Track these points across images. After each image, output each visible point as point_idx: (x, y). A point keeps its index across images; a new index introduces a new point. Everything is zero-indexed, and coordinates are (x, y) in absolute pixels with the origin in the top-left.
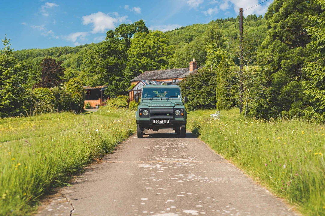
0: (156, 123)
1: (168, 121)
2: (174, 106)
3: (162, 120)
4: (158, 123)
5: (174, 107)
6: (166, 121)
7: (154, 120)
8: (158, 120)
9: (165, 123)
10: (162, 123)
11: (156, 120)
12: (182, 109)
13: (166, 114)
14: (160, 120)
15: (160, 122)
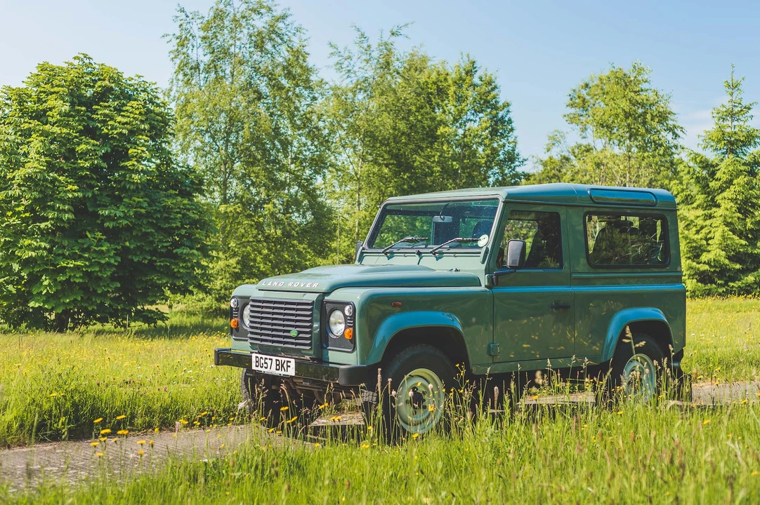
0: (259, 369)
1: (293, 363)
2: (324, 289)
3: (274, 358)
4: (263, 370)
5: (327, 293)
6: (285, 366)
7: (254, 357)
8: (264, 356)
9: (282, 373)
10: (273, 370)
11: (259, 356)
12: (347, 308)
13: (289, 331)
14: (268, 357)
15: (269, 367)
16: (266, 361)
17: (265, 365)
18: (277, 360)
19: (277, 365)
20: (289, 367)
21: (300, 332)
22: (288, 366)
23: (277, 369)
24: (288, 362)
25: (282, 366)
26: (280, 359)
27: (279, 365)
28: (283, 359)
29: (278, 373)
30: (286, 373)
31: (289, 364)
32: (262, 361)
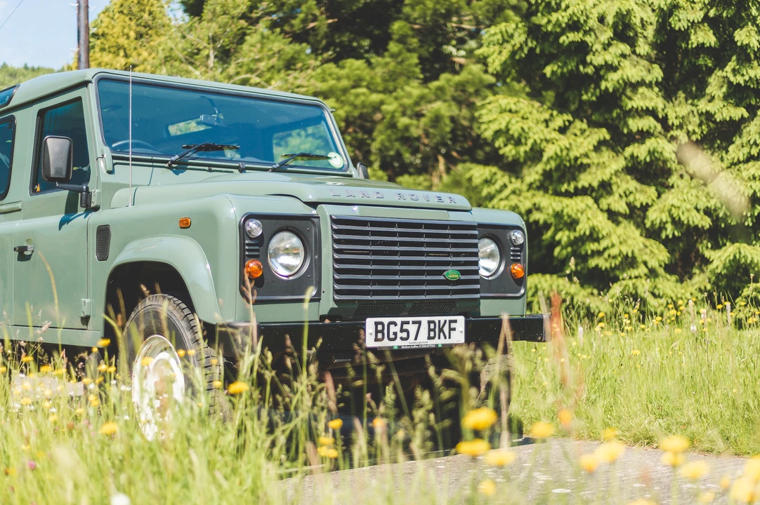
0: (386, 343)
1: (460, 322)
3: (424, 320)
4: (397, 344)
6: (446, 329)
7: (370, 323)
8: (398, 320)
9: (440, 342)
10: (423, 340)
11: (386, 320)
13: (440, 273)
14: (411, 319)
15: (412, 335)
16: (405, 327)
17: (405, 335)
18: (429, 322)
19: (430, 330)
20: (454, 329)
21: (463, 272)
22: (451, 329)
23: (429, 338)
24: (451, 322)
25: (441, 330)
26: (436, 319)
27: (434, 330)
28: (442, 319)
29: (432, 343)
30: (448, 341)
31: (453, 325)
32: (397, 329)
